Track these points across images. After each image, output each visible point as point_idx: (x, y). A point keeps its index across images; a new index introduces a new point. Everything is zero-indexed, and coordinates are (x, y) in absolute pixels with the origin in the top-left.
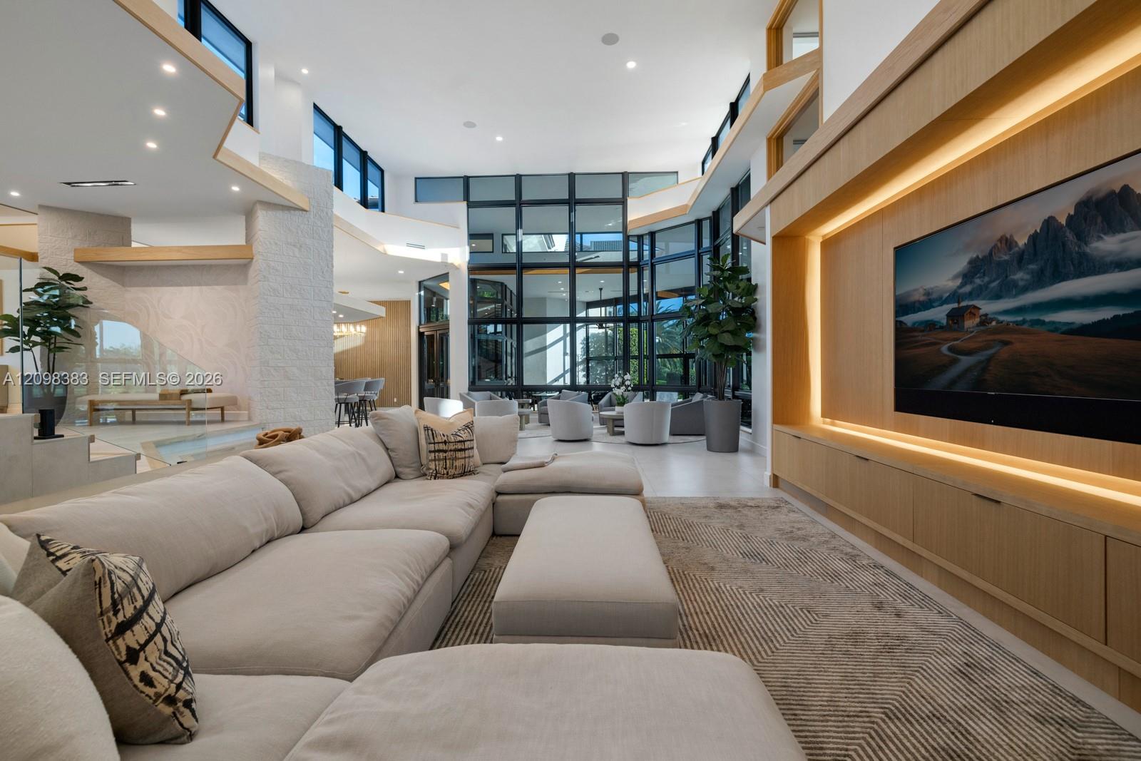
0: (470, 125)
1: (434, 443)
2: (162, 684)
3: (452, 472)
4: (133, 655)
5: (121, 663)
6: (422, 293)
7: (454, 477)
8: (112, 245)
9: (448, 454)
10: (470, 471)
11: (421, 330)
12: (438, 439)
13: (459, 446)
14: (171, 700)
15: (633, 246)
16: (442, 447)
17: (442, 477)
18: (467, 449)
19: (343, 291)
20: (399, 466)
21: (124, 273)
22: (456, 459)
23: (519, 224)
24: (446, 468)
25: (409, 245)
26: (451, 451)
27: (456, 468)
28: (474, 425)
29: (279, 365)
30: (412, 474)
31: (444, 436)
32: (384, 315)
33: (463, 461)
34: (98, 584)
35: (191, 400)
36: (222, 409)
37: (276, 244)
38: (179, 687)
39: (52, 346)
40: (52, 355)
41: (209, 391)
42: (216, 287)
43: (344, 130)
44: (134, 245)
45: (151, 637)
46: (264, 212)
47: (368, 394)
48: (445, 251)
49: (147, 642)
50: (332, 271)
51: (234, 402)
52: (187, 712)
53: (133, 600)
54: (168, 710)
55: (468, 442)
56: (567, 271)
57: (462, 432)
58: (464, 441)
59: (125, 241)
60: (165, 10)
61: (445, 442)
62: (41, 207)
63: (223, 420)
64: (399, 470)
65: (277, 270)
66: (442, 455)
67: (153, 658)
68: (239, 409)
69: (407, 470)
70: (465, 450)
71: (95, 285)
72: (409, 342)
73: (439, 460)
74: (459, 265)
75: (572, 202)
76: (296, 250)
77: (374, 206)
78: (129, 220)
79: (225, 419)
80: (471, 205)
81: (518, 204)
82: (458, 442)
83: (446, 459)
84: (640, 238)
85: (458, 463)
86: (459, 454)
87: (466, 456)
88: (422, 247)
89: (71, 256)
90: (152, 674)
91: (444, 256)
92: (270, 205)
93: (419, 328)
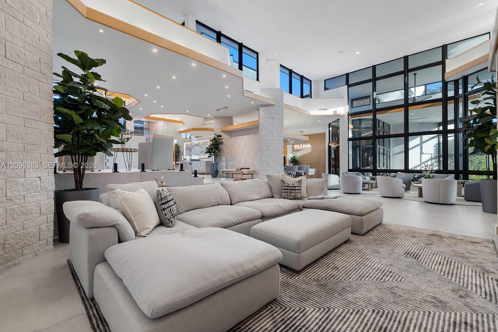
0: (342, 52)
1: (284, 186)
2: (168, 216)
3: (289, 197)
4: (164, 209)
5: (162, 210)
6: (331, 129)
7: (290, 199)
8: (227, 125)
9: (289, 191)
10: (298, 198)
11: (330, 145)
12: (285, 185)
13: (293, 188)
14: (169, 220)
15: (451, 87)
16: (286, 188)
17: (286, 198)
18: (296, 190)
19: (301, 131)
20: (274, 193)
21: (231, 133)
22: (291, 193)
23: (374, 89)
24: (287, 196)
25: (320, 110)
26: (289, 189)
27: (291, 196)
28: (302, 181)
29: (266, 160)
30: (278, 197)
31: (288, 184)
32: (308, 140)
33: (294, 194)
34: (158, 195)
35: (243, 171)
36: (252, 174)
37: (265, 118)
38: (171, 218)
39: (215, 155)
40: (215, 158)
41: (249, 169)
42: (251, 135)
43: (293, 70)
44: (235, 124)
45: (168, 208)
46: (261, 108)
47: (300, 171)
48: (335, 109)
49: (167, 208)
50: (283, 125)
51: (255, 172)
52: (171, 223)
53: (165, 200)
54: (168, 221)
55: (297, 187)
56: (403, 109)
57: (296, 183)
58: (295, 187)
59: (232, 124)
60: (220, 61)
61: (288, 186)
62: (214, 117)
63: (252, 178)
64: (274, 195)
65: (265, 128)
66: (286, 191)
67: (168, 211)
68: (257, 175)
69: (276, 195)
70: (295, 190)
71: (225, 137)
72: (325, 150)
73: (285, 192)
74: (344, 114)
75: (406, 71)
76: (271, 120)
77: (307, 96)
78: (232, 117)
79: (253, 178)
80: (349, 86)
81: (374, 80)
82: (293, 187)
83: (287, 193)
84: (456, 82)
85: (292, 194)
86: (293, 191)
87: (296, 192)
88: (326, 109)
89: (220, 130)
90: (167, 214)
91: (335, 112)
92: (263, 106)
93: (329, 144)
